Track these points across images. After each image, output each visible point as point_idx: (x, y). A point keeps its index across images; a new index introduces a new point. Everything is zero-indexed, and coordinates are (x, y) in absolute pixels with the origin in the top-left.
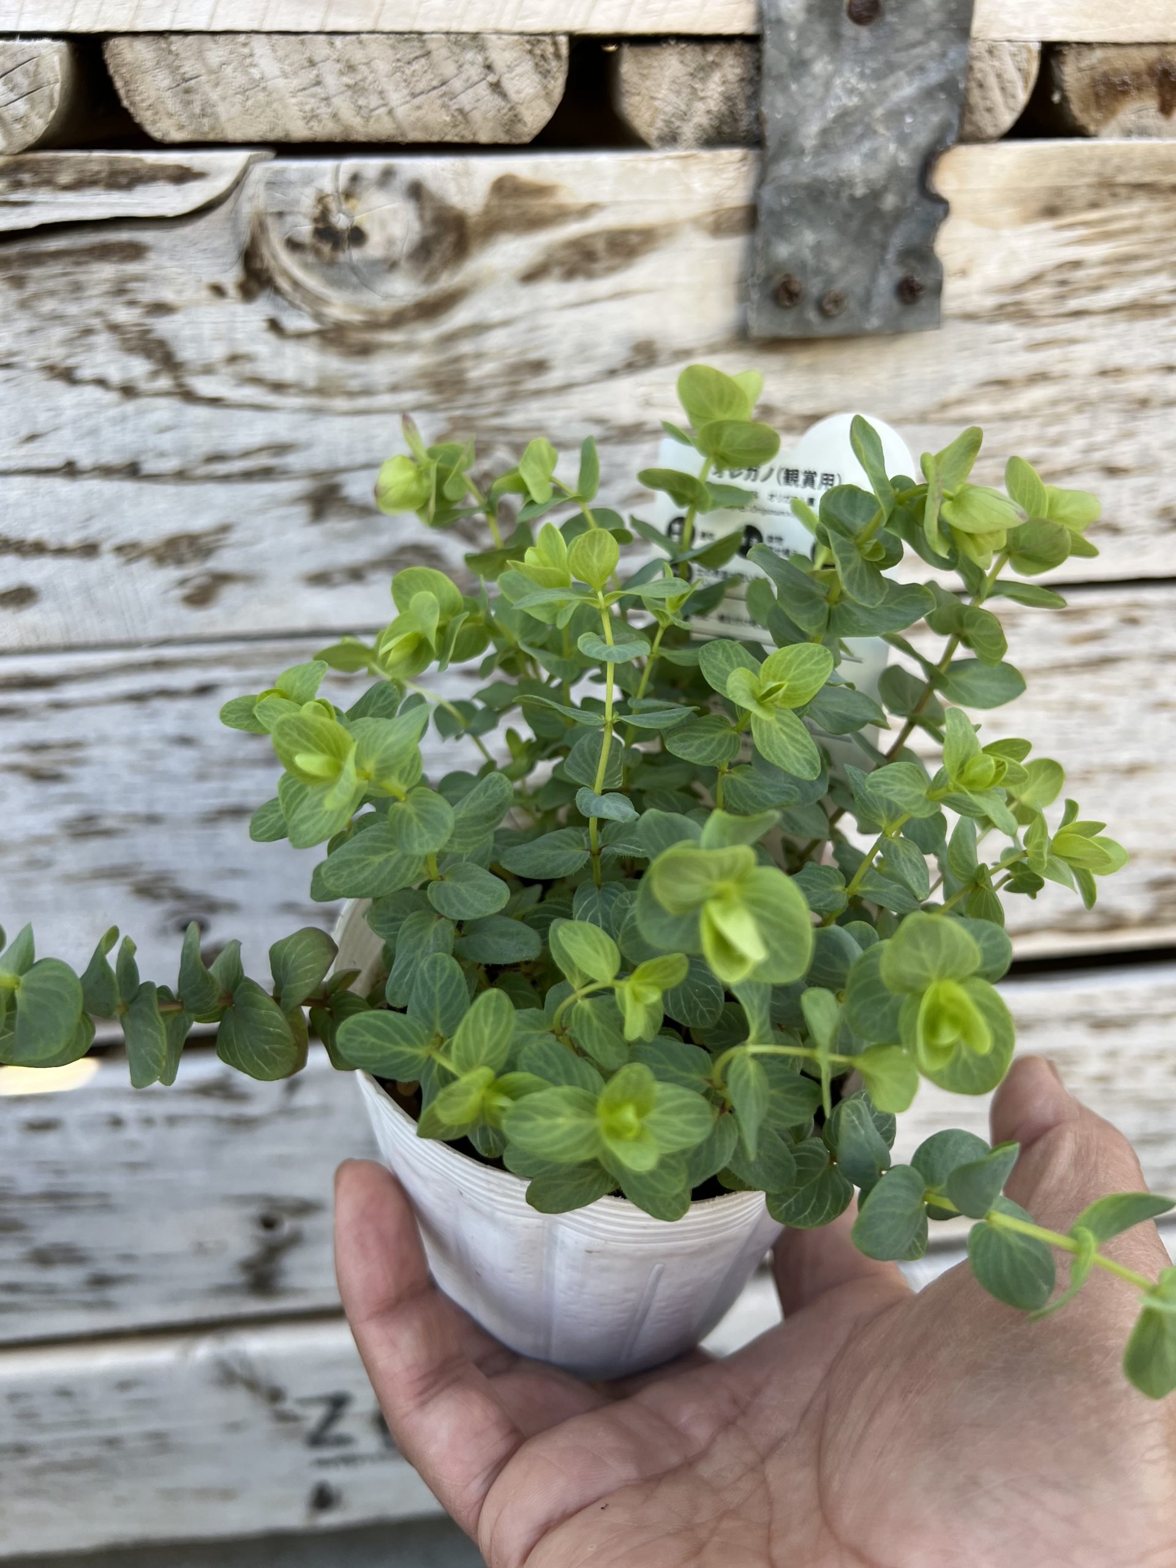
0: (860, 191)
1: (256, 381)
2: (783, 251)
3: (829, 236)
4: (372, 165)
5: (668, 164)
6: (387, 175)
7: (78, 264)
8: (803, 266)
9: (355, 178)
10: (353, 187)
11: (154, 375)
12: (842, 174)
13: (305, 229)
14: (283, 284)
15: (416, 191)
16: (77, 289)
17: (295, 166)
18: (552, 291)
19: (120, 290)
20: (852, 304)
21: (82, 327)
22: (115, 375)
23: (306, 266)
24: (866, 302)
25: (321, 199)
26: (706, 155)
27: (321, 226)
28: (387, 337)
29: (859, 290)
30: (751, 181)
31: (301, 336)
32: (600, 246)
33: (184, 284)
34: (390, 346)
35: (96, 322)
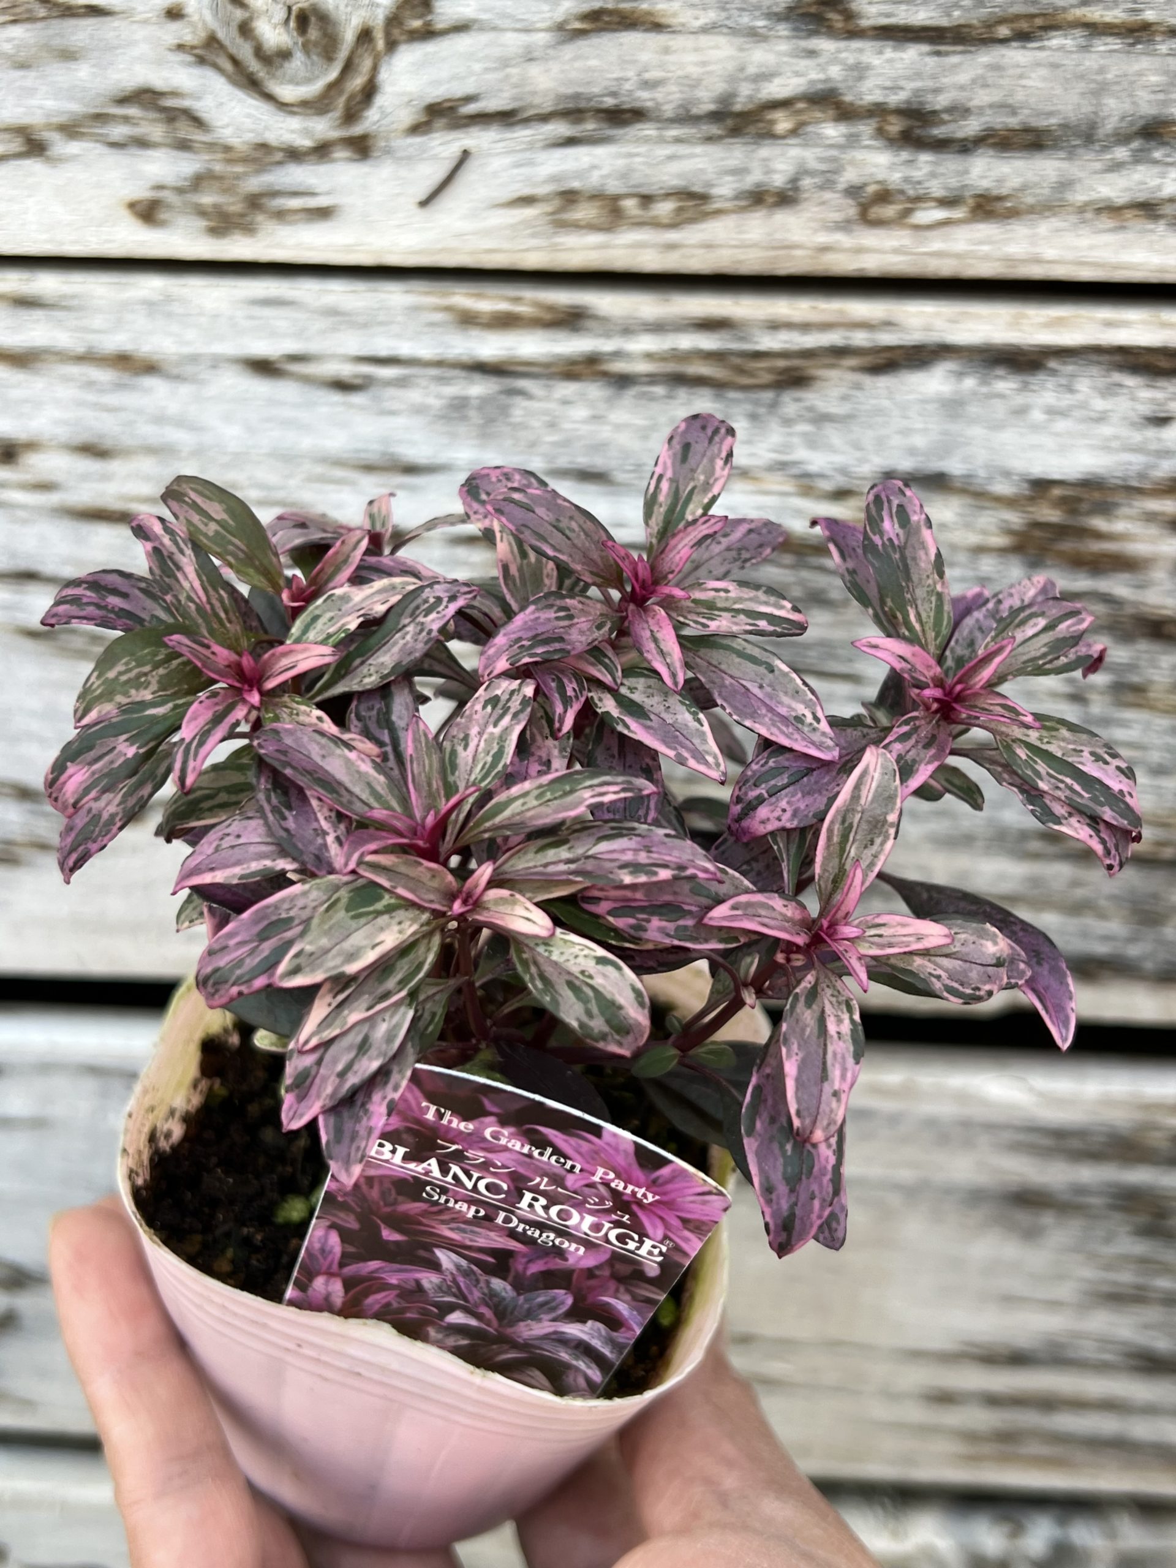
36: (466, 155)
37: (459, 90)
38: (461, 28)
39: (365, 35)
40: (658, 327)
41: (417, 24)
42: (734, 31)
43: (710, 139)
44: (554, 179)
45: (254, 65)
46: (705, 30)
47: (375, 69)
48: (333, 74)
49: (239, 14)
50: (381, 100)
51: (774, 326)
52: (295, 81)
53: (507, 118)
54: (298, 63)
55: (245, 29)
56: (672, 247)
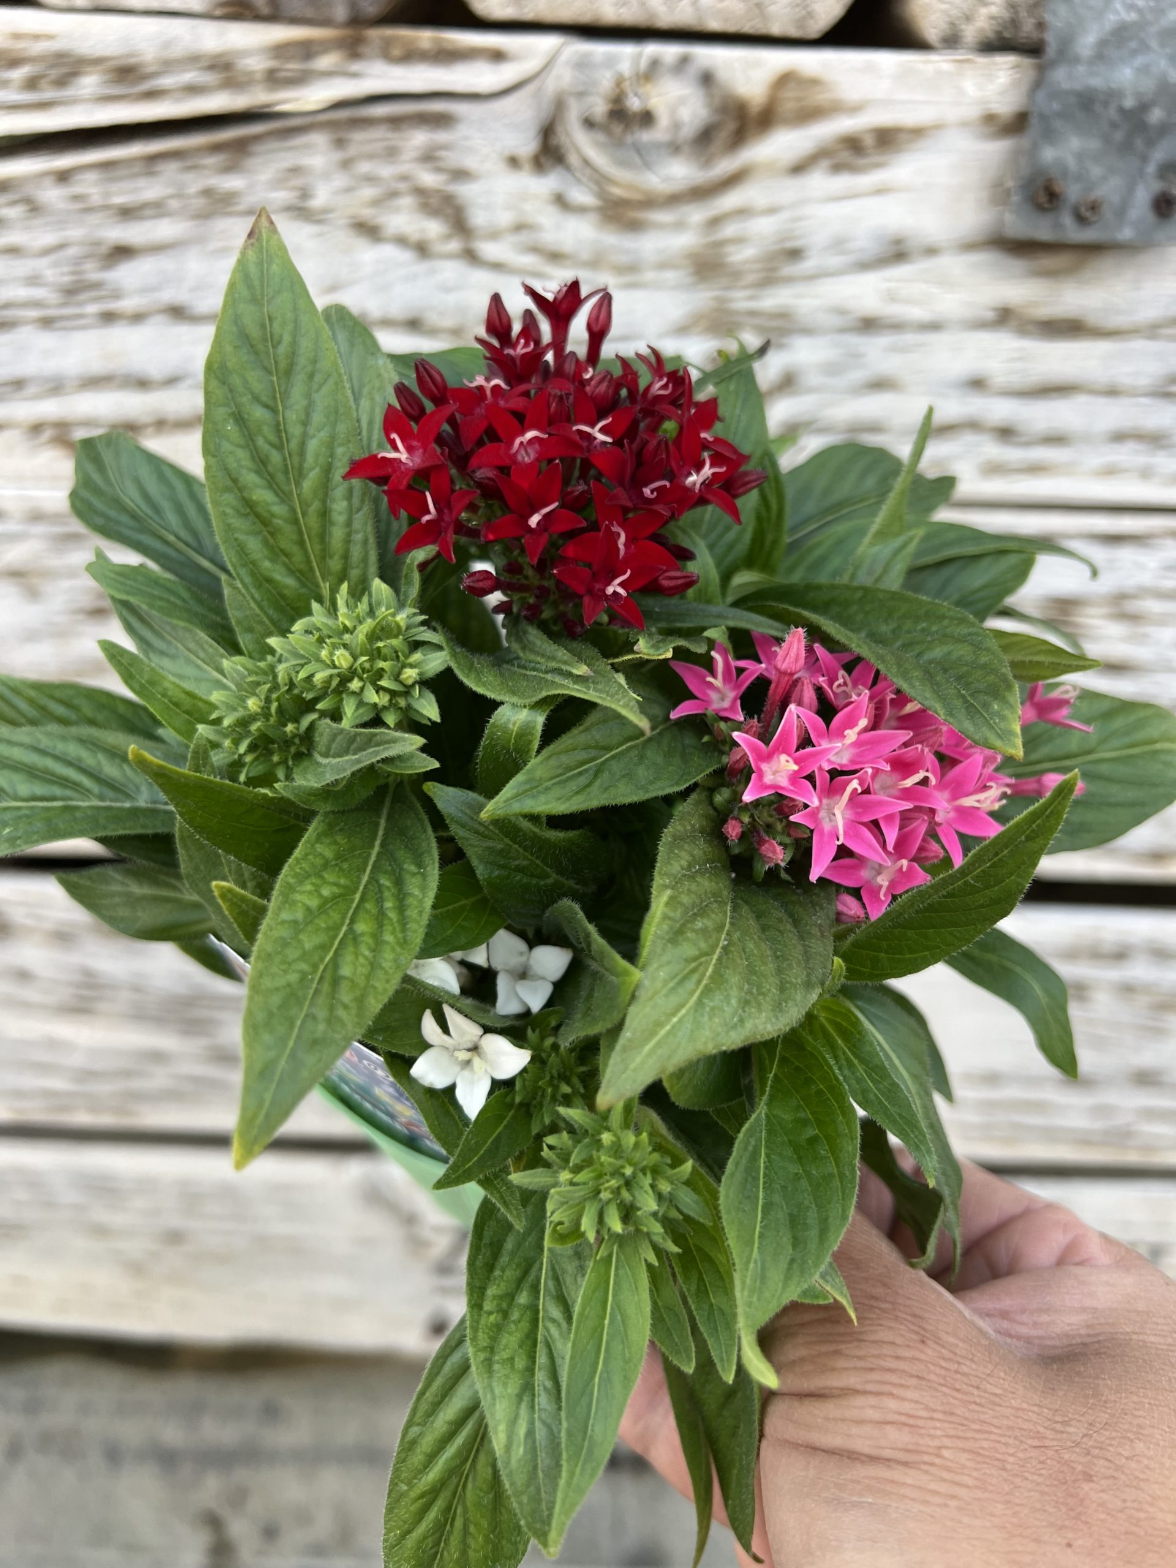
0: (1129, 103)
1: (536, 249)
2: (1049, 154)
3: (1094, 144)
4: (670, 51)
5: (946, 66)
6: (684, 60)
8: (1065, 172)
9: (655, 64)
10: (652, 71)
11: (448, 237)
12: (1113, 85)
13: (600, 108)
14: (573, 159)
15: (707, 79)
16: (392, 153)
17: (600, 49)
18: (819, 181)
19: (429, 157)
20: (1107, 213)
21: (389, 189)
22: (413, 233)
23: (597, 145)
24: (1121, 212)
25: (619, 82)
26: (982, 60)
27: (616, 107)
28: (657, 216)
29: (1115, 199)
30: (1025, 87)
31: (582, 209)
32: (869, 141)
33: (486, 155)
34: (659, 226)
35: (402, 186)
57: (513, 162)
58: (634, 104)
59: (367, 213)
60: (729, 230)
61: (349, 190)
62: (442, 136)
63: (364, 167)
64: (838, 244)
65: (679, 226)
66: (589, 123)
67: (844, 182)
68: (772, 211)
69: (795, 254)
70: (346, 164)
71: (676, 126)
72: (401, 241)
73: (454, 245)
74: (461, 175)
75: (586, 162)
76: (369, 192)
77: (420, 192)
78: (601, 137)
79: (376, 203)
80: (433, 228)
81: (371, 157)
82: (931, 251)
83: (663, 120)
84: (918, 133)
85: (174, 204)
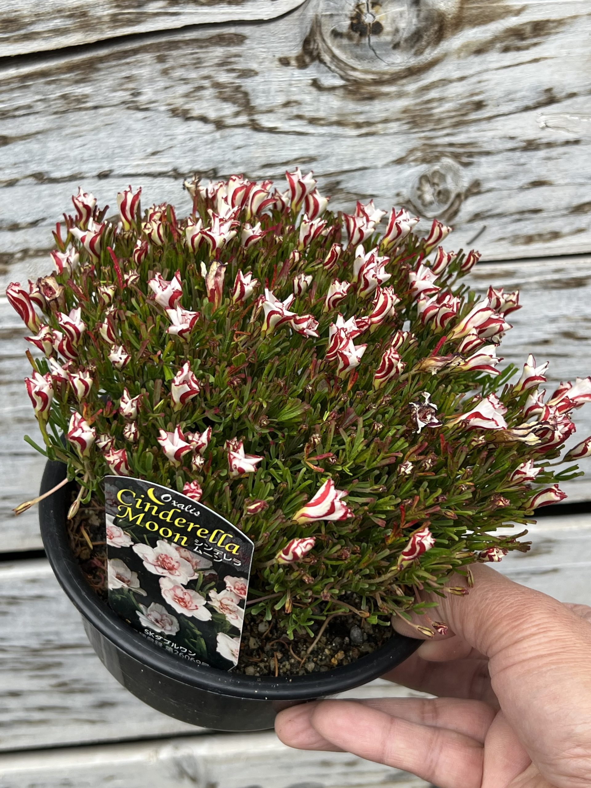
1: (299, 117)
7: (201, 47)
11: (237, 114)
13: (344, 24)
14: (327, 58)
16: (198, 64)
18: (493, 58)
19: (224, 63)
21: (196, 85)
22: (212, 115)
23: (341, 46)
25: (358, 6)
27: (355, 22)
28: (386, 89)
31: (332, 89)
32: (528, 30)
33: (264, 58)
34: (387, 94)
35: (205, 82)
36: (484, 228)
37: (485, 208)
38: (489, 191)
39: (458, 196)
40: (541, 273)
41: (475, 190)
42: (574, 184)
43: (564, 216)
44: (512, 231)
45: (421, 207)
46: (567, 184)
47: (460, 205)
48: (446, 207)
49: (419, 193)
50: (460, 214)
51: (579, 269)
52: (433, 211)
53: (500, 215)
54: (435, 206)
55: (420, 197)
56: (549, 248)
57: (285, 62)
58: (368, 19)
59: (179, 102)
60: (433, 94)
61: (166, 88)
62: (234, 50)
63: (178, 73)
64: (509, 97)
65: (400, 95)
66: (336, 34)
67: (511, 57)
68: (462, 79)
69: (479, 105)
70: (165, 72)
71: (397, 31)
72: (204, 119)
73: (243, 119)
74: (247, 73)
75: (334, 57)
76: (183, 89)
77: (217, 85)
78: (345, 41)
79: (187, 95)
80: (228, 109)
81: (183, 66)
82: (572, 95)
83: (388, 28)
84: (560, 23)
85: (40, 107)
